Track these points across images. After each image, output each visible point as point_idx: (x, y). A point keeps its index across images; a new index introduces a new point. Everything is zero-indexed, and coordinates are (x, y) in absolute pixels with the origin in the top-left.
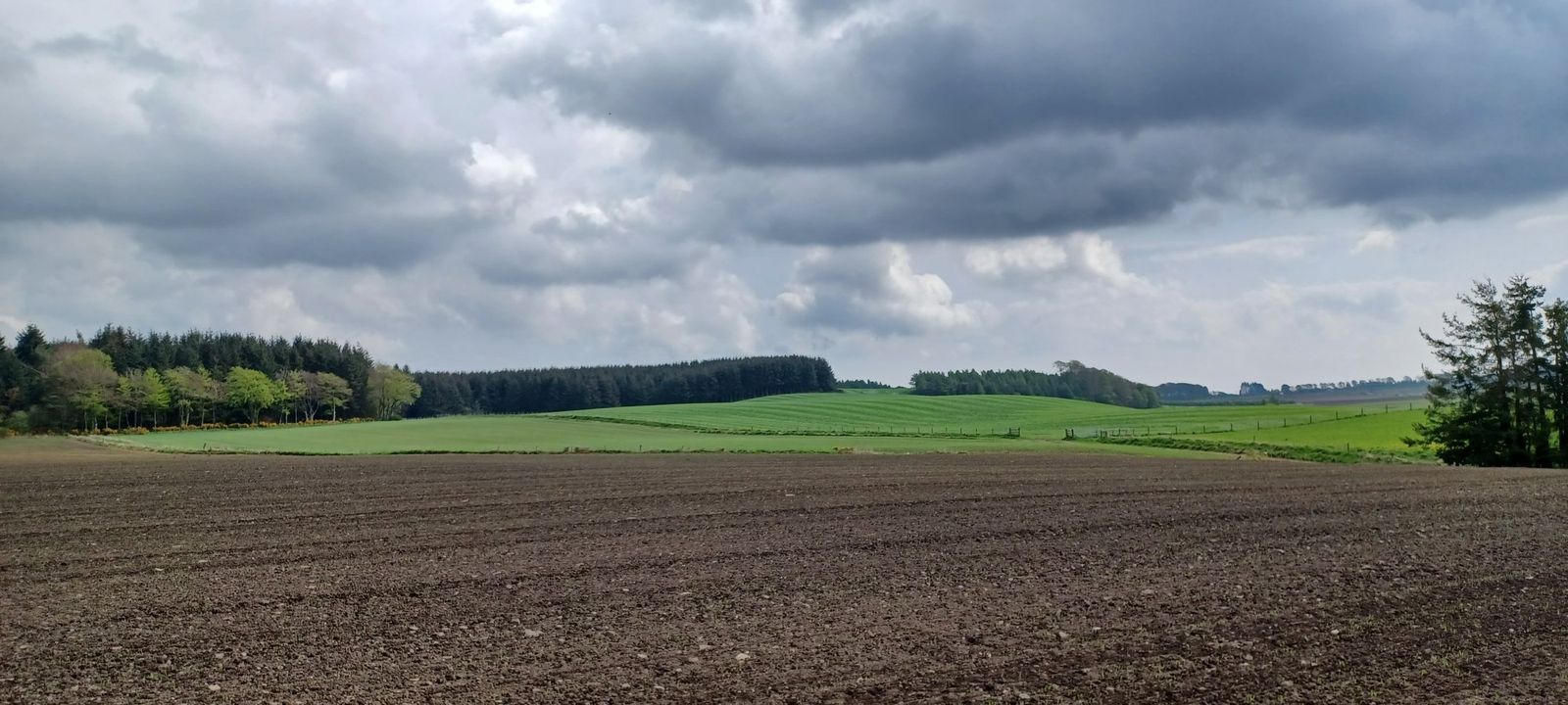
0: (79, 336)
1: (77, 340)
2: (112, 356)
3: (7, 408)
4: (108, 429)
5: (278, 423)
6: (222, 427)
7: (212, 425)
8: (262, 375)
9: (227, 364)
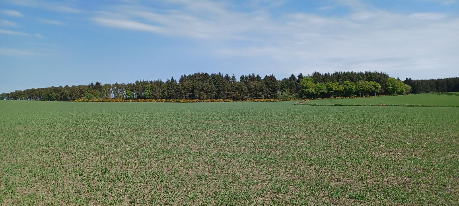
0: (309, 75)
1: (308, 76)
2: (314, 80)
3: (291, 94)
4: (313, 99)
5: (358, 97)
6: (341, 98)
7: (339, 97)
8: (353, 83)
9: (344, 80)
